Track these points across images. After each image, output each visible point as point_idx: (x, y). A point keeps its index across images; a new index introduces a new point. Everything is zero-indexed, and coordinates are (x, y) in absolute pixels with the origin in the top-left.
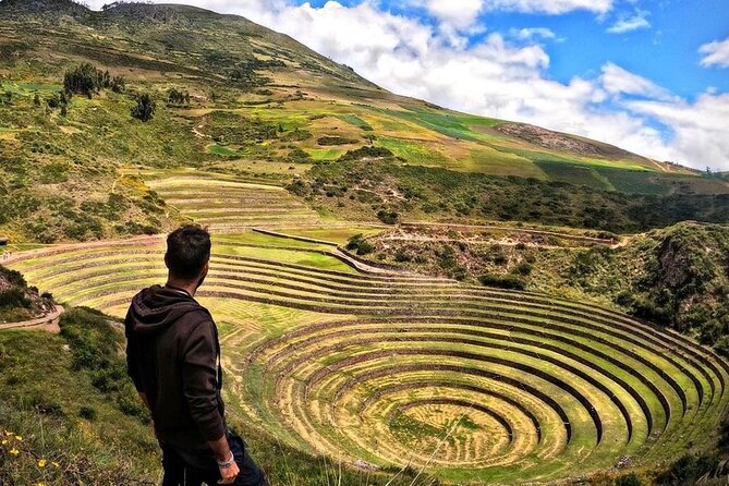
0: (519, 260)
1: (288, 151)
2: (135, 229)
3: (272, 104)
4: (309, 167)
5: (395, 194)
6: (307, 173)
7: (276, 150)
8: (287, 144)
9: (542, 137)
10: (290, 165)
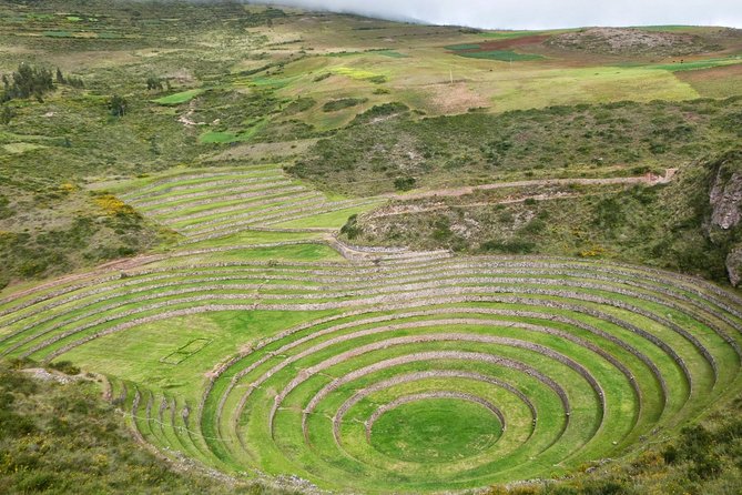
0: (528, 218)
1: (289, 126)
2: (108, 254)
3: (271, 70)
4: (313, 142)
5: (412, 155)
6: (311, 149)
7: (276, 128)
8: (288, 118)
9: (611, 41)
10: (292, 143)
